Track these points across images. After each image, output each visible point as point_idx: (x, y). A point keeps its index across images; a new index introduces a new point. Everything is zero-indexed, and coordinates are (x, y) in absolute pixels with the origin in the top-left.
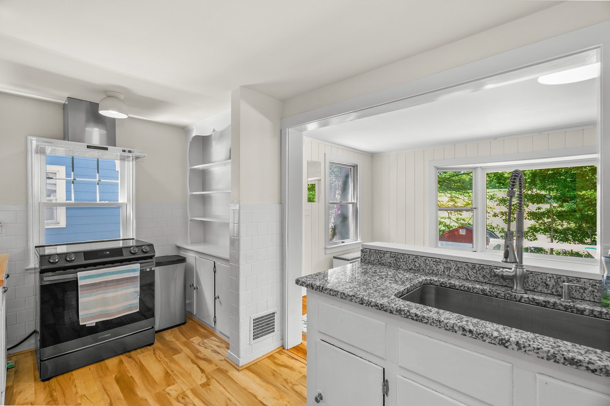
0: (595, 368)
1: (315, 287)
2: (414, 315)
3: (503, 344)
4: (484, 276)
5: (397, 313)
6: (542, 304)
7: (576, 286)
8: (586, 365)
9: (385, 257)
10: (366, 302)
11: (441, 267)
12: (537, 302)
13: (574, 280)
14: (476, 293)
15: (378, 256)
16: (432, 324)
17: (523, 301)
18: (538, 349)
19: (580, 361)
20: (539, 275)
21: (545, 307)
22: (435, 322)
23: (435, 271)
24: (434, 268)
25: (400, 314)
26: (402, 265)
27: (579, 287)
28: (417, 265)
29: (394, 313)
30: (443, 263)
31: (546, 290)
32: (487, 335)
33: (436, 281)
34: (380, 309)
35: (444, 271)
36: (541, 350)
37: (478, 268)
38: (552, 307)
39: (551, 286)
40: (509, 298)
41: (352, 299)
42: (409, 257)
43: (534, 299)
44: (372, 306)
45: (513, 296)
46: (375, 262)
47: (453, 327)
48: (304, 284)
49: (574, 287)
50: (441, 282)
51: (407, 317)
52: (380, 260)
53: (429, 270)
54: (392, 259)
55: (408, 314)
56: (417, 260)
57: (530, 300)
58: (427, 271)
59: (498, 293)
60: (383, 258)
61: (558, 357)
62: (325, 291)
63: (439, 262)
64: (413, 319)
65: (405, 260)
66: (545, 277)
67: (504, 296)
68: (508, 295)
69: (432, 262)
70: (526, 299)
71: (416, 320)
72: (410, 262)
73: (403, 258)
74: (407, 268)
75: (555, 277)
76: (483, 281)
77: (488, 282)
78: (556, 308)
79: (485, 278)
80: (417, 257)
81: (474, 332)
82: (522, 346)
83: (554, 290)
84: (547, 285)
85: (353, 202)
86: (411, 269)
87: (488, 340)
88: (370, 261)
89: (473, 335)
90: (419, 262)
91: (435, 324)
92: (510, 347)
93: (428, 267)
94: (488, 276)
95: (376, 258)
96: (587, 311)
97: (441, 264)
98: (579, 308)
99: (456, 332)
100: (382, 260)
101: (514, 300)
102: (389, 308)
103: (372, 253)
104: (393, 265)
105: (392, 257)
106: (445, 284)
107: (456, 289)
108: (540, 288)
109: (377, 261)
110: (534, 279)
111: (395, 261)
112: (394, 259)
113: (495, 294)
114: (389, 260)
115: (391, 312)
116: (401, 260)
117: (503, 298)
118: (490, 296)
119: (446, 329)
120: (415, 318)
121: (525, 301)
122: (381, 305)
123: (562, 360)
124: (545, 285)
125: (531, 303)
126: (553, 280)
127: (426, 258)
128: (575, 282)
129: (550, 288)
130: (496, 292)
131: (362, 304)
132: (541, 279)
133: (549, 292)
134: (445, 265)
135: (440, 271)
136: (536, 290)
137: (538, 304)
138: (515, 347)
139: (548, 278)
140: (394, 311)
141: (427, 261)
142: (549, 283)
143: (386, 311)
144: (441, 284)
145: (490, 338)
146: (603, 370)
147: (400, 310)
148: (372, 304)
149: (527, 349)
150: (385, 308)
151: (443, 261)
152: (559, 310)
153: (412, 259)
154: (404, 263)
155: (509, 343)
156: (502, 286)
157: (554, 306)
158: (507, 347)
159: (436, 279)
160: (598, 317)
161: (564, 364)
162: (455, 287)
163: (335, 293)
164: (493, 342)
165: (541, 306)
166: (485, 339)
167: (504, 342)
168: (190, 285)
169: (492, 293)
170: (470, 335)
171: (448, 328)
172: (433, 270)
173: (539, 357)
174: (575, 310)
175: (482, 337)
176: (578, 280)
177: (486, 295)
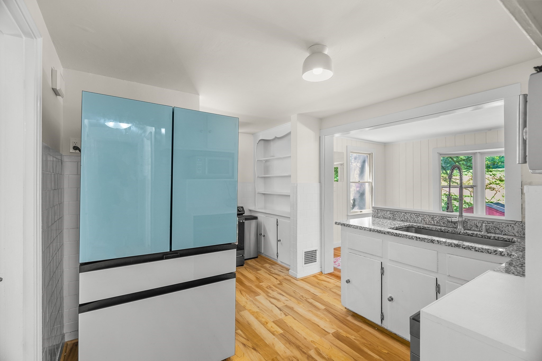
0: (465, 247)
1: (346, 225)
2: (395, 234)
3: (432, 242)
4: (444, 223)
5: (387, 234)
6: (470, 235)
7: (492, 226)
8: (462, 246)
9: (387, 214)
10: (372, 230)
11: (420, 219)
12: (468, 234)
13: (491, 223)
14: (437, 231)
15: (383, 214)
16: (403, 237)
17: (461, 234)
18: (445, 242)
19: (460, 245)
20: (473, 221)
21: (472, 236)
22: (404, 236)
23: (417, 221)
24: (416, 219)
25: (389, 234)
26: (397, 218)
27: (493, 227)
28: (406, 218)
29: (386, 234)
30: (421, 216)
31: (476, 229)
32: (426, 239)
33: (415, 225)
34: (379, 233)
35: (421, 221)
36: (446, 242)
37: (441, 218)
38: (475, 236)
39: (479, 227)
40: (454, 233)
41: (365, 229)
42: (401, 213)
43: (467, 232)
44: (375, 232)
45: (456, 232)
46: (381, 217)
47: (412, 237)
48: (339, 224)
49: (491, 226)
50: (418, 226)
51: (392, 235)
52: (384, 216)
53: (413, 220)
54: (391, 215)
55: (392, 233)
56: (406, 215)
57: (464, 233)
58: (412, 221)
59: (449, 230)
60: (386, 215)
61: (452, 245)
62: (351, 227)
63: (419, 216)
64: (394, 236)
65: (399, 215)
66: (476, 222)
67: (452, 232)
68: (453, 231)
69: (414, 216)
70: (463, 233)
71: (396, 236)
72: (402, 216)
73: (397, 214)
74: (400, 220)
75: (481, 222)
76: (443, 226)
77: (446, 226)
78: (477, 236)
79: (445, 224)
80: (406, 213)
81: (421, 238)
82: (439, 242)
83: (480, 229)
84: (477, 226)
85: (369, 181)
86: (402, 220)
87: (426, 241)
88: (378, 216)
89: (420, 240)
90: (407, 216)
91: (405, 237)
92: (435, 243)
93: (412, 219)
94: (446, 223)
95: (382, 215)
96: (492, 237)
97: (420, 217)
98: (488, 236)
99: (413, 239)
100: (385, 216)
101: (457, 233)
102: (384, 232)
103: (379, 211)
104: (392, 218)
105: (391, 214)
106: (420, 227)
107: (426, 229)
108: (473, 228)
109: (382, 216)
110: (470, 223)
111: (393, 216)
112: (392, 215)
113: (447, 231)
114: (389, 216)
115: (385, 234)
116: (397, 215)
117: (451, 233)
118: (444, 232)
119: (409, 238)
120: (396, 235)
121: (462, 233)
122: (380, 230)
123: (454, 246)
124: (476, 226)
125: (465, 235)
126: (480, 224)
127: (411, 214)
128: (491, 224)
129: (479, 228)
130: (447, 230)
131: (370, 231)
132: (474, 223)
133: (478, 230)
134: (422, 218)
135: (419, 221)
136: (471, 229)
137: (468, 235)
138: (437, 242)
139: (477, 222)
140: (386, 233)
141: (412, 215)
142: (478, 225)
143: (382, 233)
144: (418, 227)
145: (427, 240)
146: (468, 247)
147: (389, 232)
148: (375, 231)
149: (441, 243)
150: (382, 232)
151: (421, 215)
152: (479, 237)
153: (403, 214)
154: (398, 217)
155: (434, 241)
156: (454, 228)
157: (476, 235)
158: (433, 243)
159: (415, 224)
160: (497, 240)
161: (454, 247)
162: (426, 228)
163: (357, 227)
164: (428, 241)
165: (470, 236)
166: (425, 241)
167: (433, 241)
168: (260, 234)
169: (445, 230)
170: (419, 240)
171: (410, 238)
172: (415, 221)
173: (445, 245)
174: (486, 237)
175: (424, 240)
176: (493, 222)
177: (442, 232)
